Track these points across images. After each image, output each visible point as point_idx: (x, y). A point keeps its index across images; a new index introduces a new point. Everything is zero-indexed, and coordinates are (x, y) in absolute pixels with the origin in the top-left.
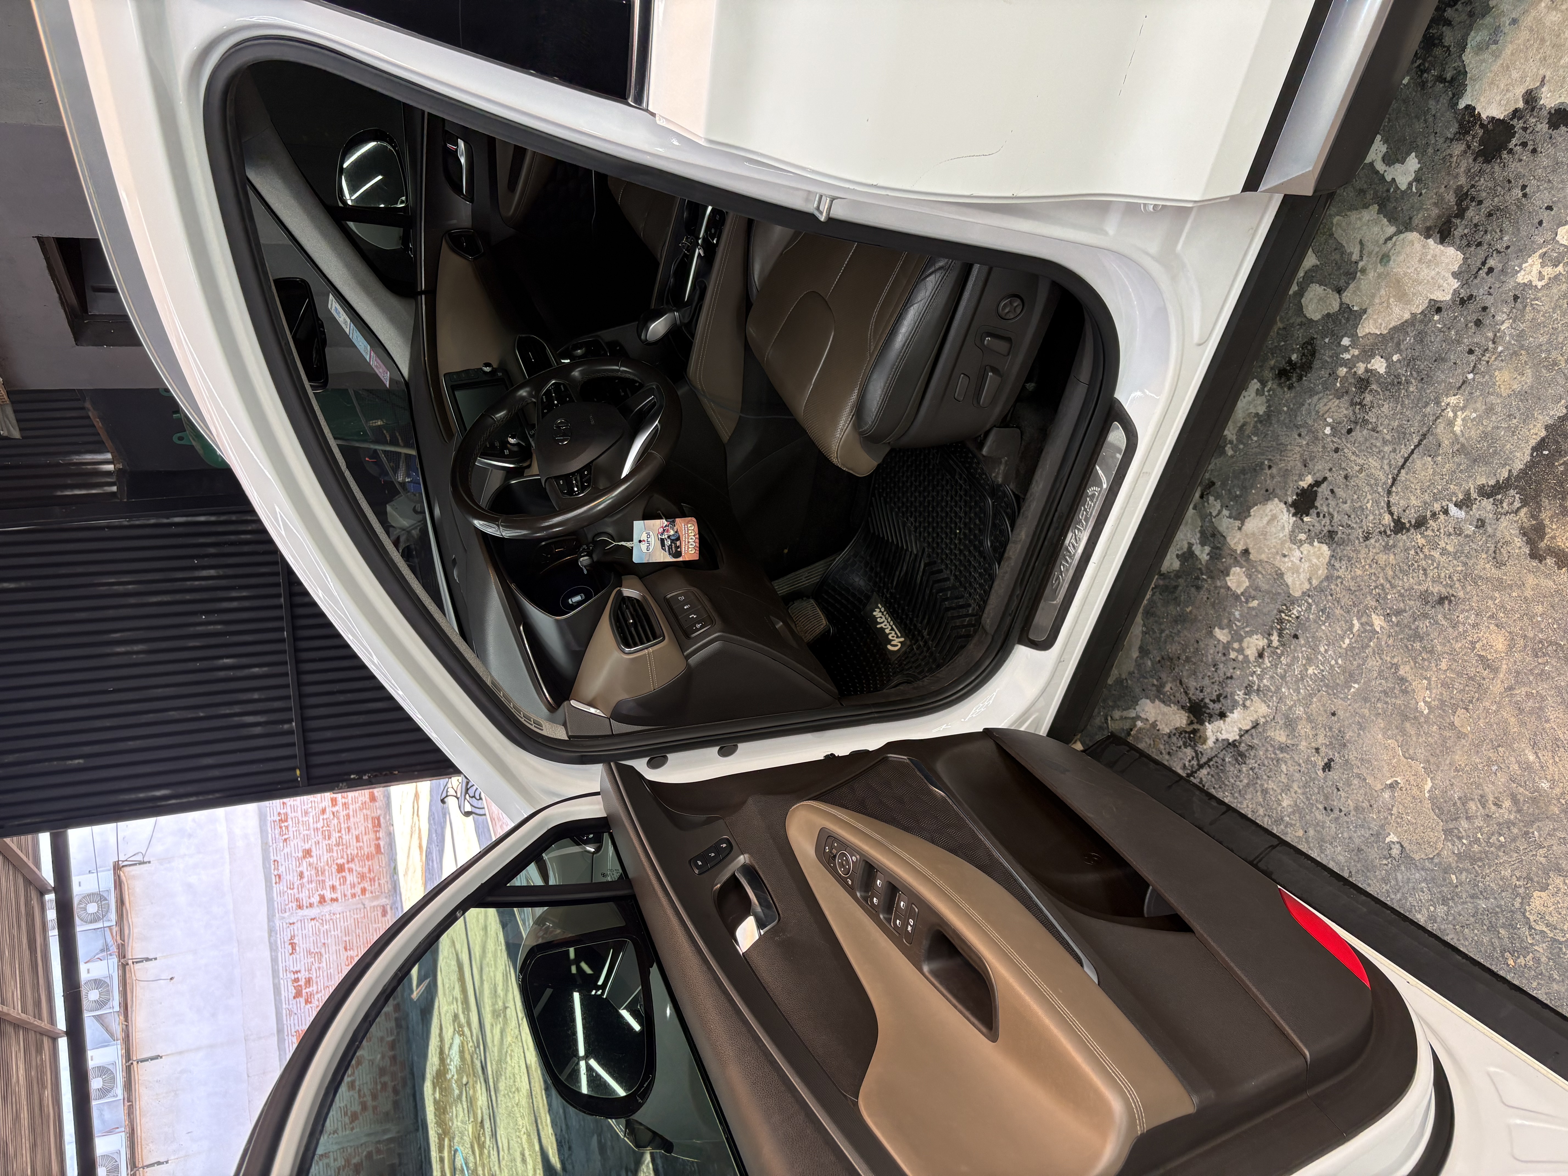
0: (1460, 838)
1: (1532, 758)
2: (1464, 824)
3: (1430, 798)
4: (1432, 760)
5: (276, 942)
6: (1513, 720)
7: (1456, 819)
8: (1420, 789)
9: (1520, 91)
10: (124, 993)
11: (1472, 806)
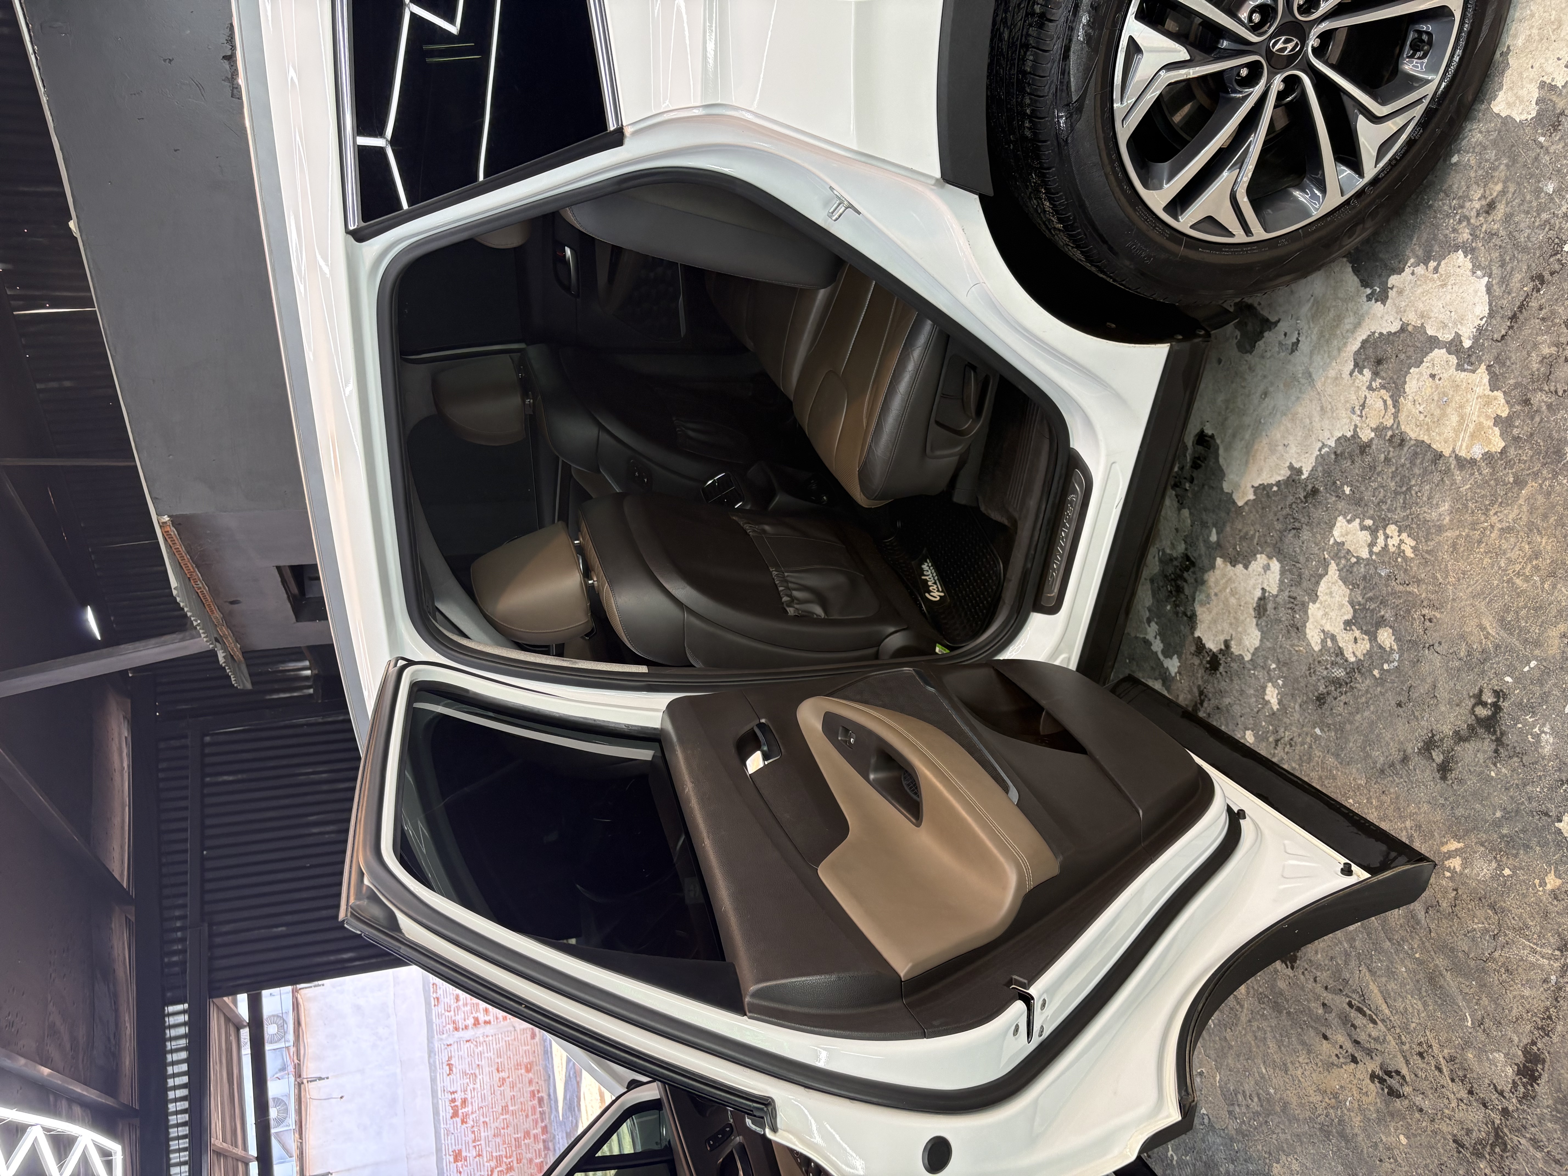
0: (1236, 1118)
1: (1264, 1071)
2: (1237, 1109)
3: (1220, 1087)
4: (1218, 1060)
5: (435, 1062)
6: (1253, 1042)
7: (1233, 1104)
8: (1214, 1078)
9: (1222, 638)
10: (299, 1112)
11: (1240, 1097)
